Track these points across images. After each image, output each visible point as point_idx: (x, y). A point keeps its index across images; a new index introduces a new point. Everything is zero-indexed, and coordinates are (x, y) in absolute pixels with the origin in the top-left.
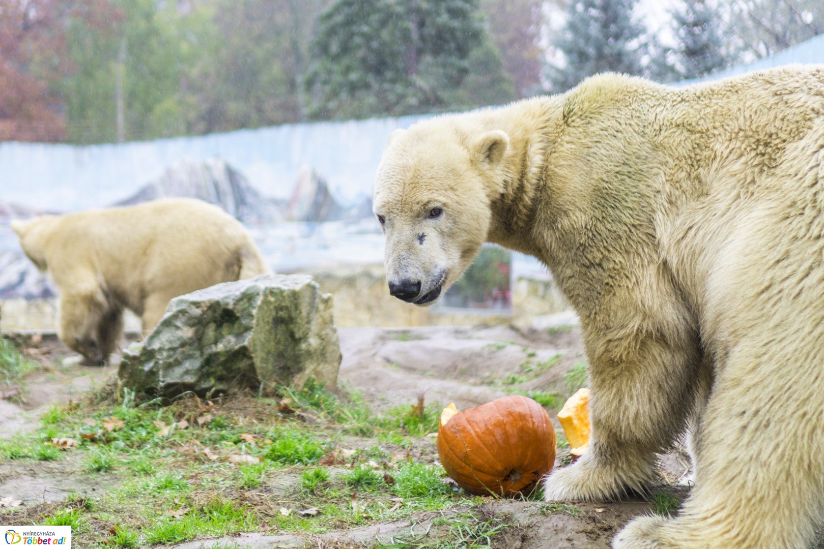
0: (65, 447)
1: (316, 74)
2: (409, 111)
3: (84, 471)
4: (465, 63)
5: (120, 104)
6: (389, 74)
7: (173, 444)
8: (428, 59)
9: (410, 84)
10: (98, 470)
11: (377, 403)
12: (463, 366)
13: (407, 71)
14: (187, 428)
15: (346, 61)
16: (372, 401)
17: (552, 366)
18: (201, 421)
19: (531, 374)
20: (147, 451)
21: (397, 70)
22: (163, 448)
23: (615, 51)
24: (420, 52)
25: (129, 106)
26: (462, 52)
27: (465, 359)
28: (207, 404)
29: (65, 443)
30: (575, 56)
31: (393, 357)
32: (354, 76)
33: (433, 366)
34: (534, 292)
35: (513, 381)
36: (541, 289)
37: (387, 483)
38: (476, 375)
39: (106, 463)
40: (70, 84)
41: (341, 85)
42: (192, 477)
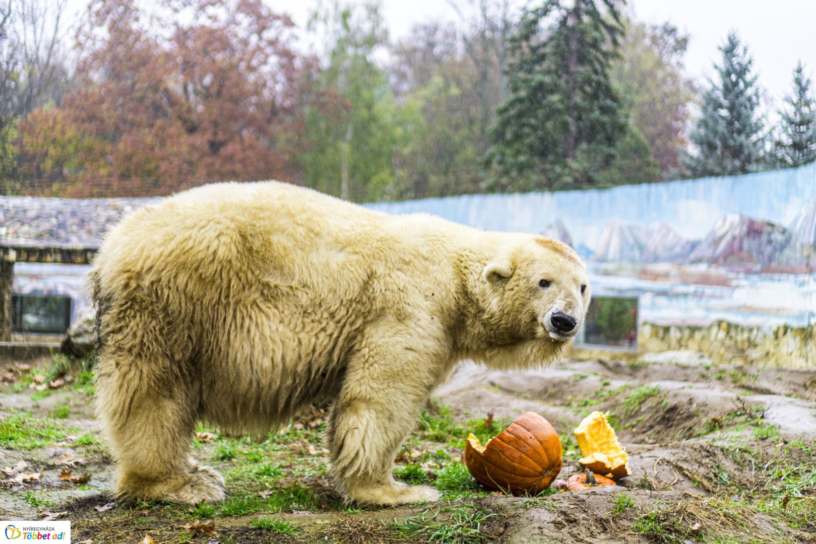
0: (205, 440)
1: (492, 156)
2: (566, 187)
3: (213, 459)
4: (612, 151)
5: (345, 175)
6: (551, 157)
7: (286, 442)
8: (584, 146)
9: (565, 166)
10: (223, 459)
11: (462, 416)
12: (552, 390)
13: (565, 156)
14: (301, 429)
15: (517, 145)
16: (458, 415)
17: (618, 394)
18: (313, 424)
19: (602, 399)
20: (266, 445)
21: (557, 154)
22: (279, 443)
23: (738, 144)
24: (577, 141)
25: (352, 175)
26: (610, 141)
27: (554, 386)
28: (320, 412)
29: (206, 437)
30: (705, 147)
31: (497, 382)
32: (522, 158)
33: (530, 390)
34: (655, 334)
35: (586, 404)
36: (661, 333)
37: (430, 478)
38: (561, 398)
39: (230, 453)
40: (308, 157)
41: (513, 166)
42: (287, 467)
